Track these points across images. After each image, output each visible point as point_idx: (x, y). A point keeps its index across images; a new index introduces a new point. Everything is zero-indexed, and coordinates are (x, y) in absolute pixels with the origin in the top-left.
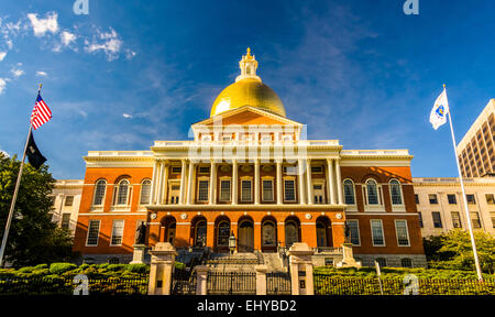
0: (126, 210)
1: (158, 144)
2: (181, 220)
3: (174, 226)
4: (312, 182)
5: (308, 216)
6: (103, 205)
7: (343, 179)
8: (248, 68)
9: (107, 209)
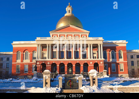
0: (28, 62)
1: (38, 39)
2: (48, 65)
5: (91, 63)
6: (20, 60)
7: (103, 51)
8: (69, 11)
9: (22, 61)
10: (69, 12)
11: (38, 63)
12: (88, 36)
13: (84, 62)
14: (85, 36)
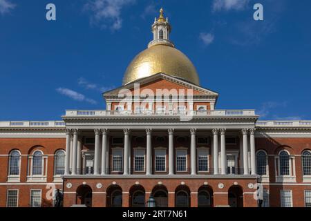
0: (42, 180)
1: (70, 114)
2: (96, 190)
3: (90, 195)
4: (226, 153)
5: (221, 186)
6: (19, 176)
7: (256, 151)
8: (161, 32)
9: (24, 179)
10: (161, 37)
11: (69, 185)
12: (212, 107)
13: (201, 185)
14: (205, 107)
